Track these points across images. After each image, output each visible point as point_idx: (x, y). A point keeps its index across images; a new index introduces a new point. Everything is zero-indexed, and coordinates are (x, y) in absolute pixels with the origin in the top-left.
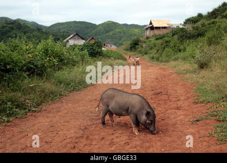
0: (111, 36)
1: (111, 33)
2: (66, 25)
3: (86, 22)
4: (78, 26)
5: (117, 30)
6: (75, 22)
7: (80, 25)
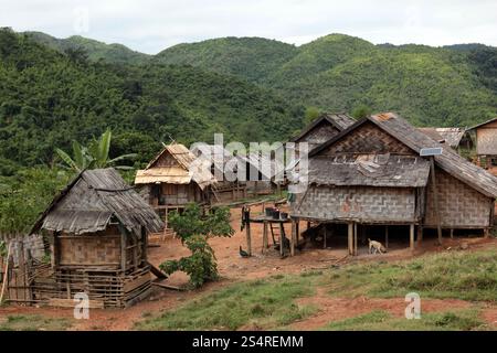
0: (336, 78)
1: (337, 71)
2: (203, 51)
3: (264, 40)
4: (239, 53)
5: (357, 61)
6: (231, 40)
7: (244, 49)
